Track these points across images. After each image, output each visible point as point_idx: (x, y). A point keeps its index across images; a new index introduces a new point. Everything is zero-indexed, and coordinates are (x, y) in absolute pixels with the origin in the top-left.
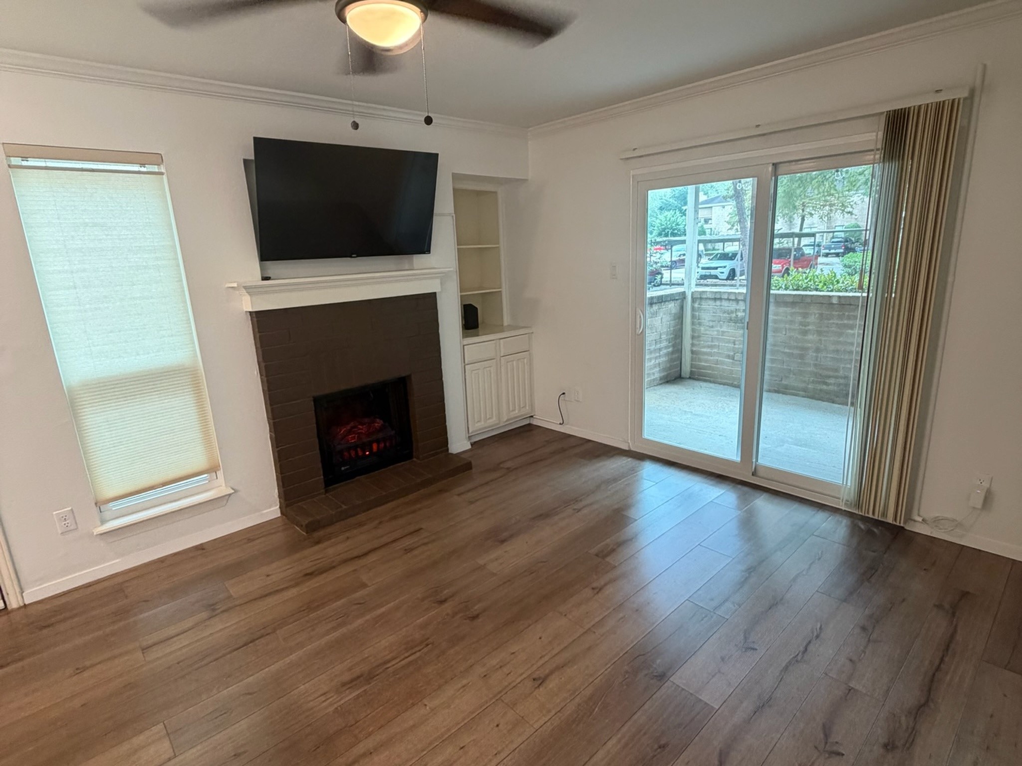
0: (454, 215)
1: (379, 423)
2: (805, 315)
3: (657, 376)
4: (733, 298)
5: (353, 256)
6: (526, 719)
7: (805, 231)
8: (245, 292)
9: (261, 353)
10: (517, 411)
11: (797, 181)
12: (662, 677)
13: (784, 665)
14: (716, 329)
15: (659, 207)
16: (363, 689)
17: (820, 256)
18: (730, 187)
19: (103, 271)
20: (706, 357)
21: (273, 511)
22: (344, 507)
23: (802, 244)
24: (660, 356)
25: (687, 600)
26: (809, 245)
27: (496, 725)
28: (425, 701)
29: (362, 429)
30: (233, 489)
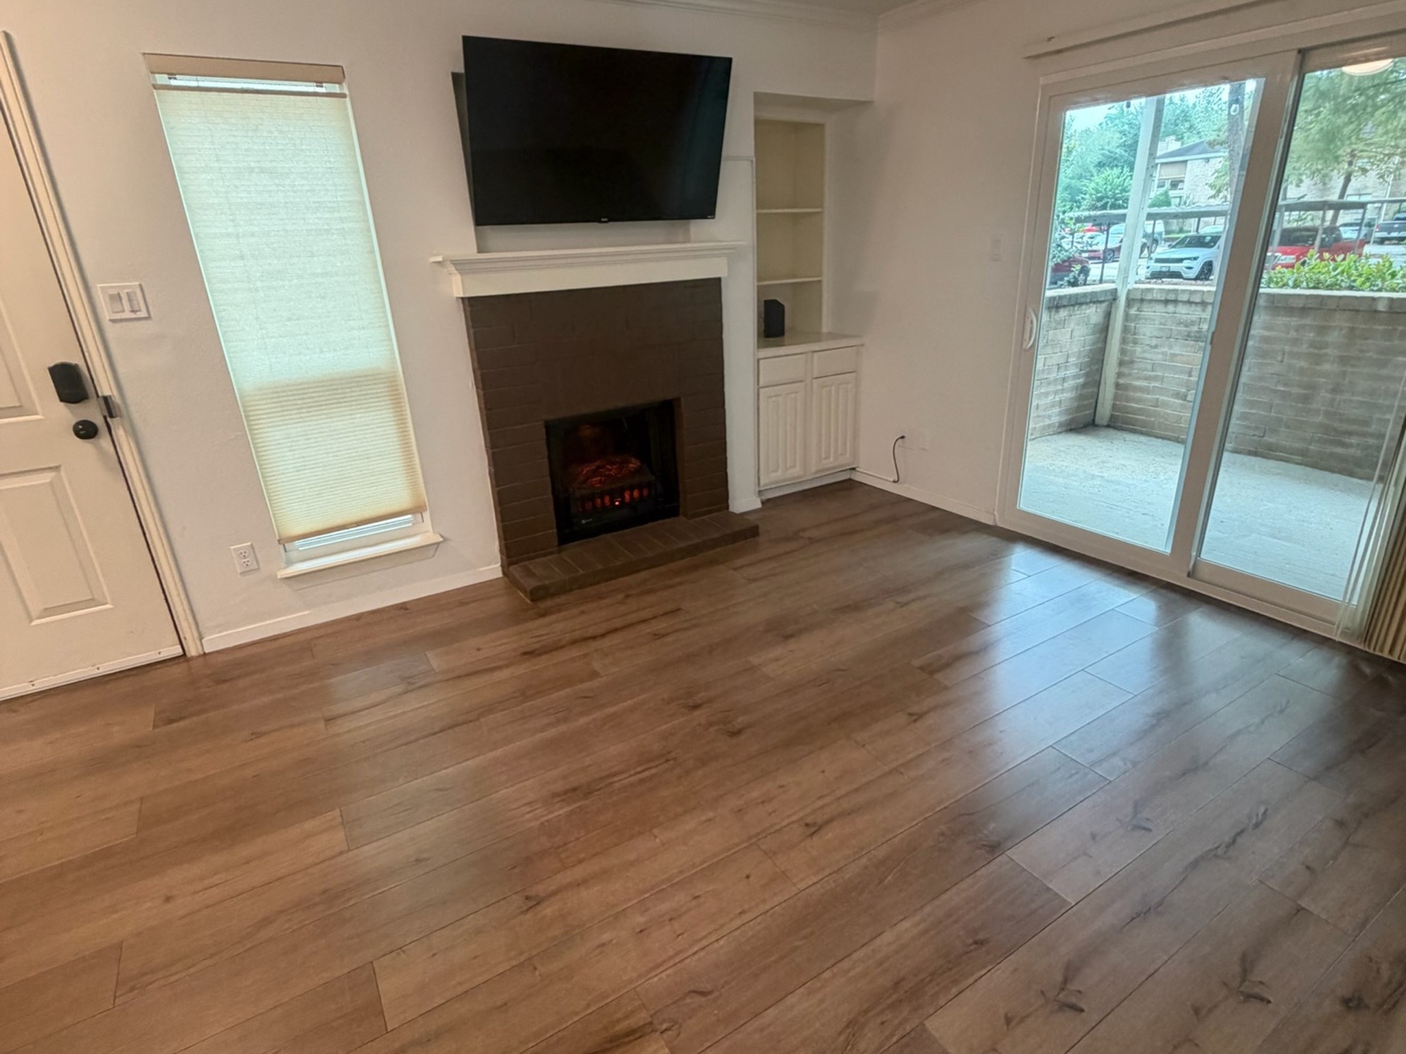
0: (754, 159)
1: (634, 464)
2: (1322, 330)
3: (1056, 420)
4: (1198, 300)
5: (603, 220)
6: (788, 875)
7: (1350, 198)
8: (453, 269)
9: (475, 356)
10: (832, 460)
11: (1347, 112)
12: (994, 848)
13: (1192, 857)
14: (1163, 350)
15: (1096, 163)
16: (578, 805)
17: (1368, 242)
18: (1223, 125)
19: (275, 235)
20: (1138, 395)
21: (492, 570)
22: (581, 572)
23: (1340, 221)
24: (1063, 390)
25: (1051, 746)
26: (1351, 225)
27: (745, 875)
28: (656, 831)
29: (610, 470)
30: (442, 536)
